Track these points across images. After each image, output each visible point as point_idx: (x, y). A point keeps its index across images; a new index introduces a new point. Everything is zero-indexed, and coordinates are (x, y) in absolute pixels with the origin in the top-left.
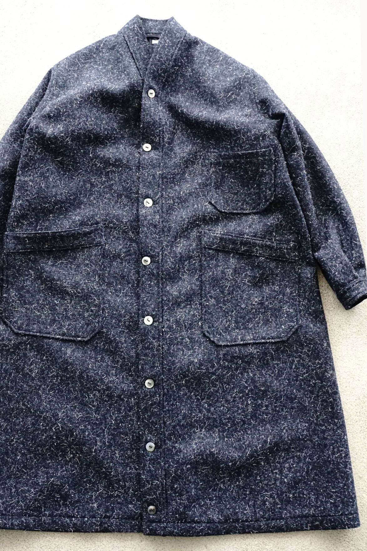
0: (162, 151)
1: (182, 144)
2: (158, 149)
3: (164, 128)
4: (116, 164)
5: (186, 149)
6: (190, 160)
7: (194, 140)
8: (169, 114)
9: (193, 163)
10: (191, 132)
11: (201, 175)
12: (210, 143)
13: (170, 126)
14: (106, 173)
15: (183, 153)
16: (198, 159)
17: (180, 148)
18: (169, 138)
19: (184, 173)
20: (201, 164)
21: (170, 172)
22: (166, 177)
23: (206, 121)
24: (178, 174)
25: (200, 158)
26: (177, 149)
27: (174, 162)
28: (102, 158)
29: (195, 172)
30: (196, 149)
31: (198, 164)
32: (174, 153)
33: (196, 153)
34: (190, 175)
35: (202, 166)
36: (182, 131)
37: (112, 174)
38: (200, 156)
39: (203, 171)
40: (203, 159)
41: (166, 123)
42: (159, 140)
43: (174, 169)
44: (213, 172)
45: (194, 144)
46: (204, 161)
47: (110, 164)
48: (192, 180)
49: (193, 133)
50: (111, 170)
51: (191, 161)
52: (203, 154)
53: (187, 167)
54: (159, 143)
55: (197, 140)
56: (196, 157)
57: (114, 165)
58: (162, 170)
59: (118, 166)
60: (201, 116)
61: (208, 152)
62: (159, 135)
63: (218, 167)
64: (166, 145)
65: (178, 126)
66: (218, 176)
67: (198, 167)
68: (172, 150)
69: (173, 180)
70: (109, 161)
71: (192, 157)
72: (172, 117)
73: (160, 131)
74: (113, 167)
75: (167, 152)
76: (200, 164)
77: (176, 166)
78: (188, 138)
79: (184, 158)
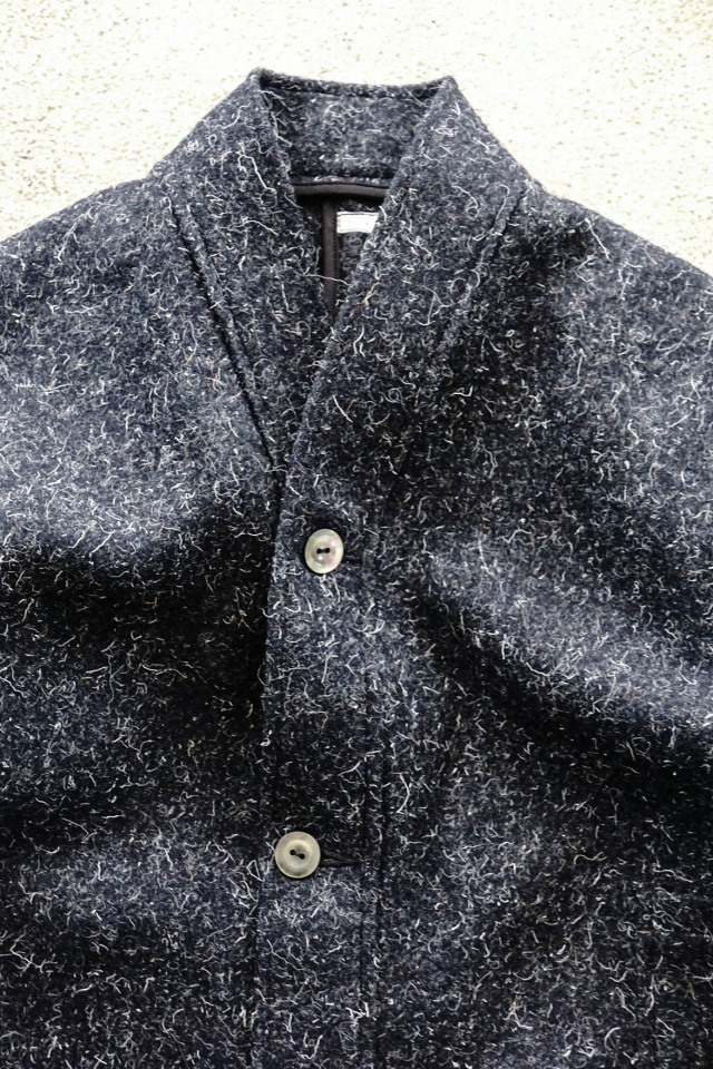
0: (381, 876)
1: (490, 827)
2: (357, 865)
3: (388, 750)
4: (126, 958)
5: (514, 856)
6: (530, 923)
7: (556, 798)
8: (422, 648)
9: (551, 937)
10: (542, 756)
11: (592, 1008)
12: (647, 827)
13: (423, 730)
14: (66, 1009)
15: (498, 882)
16: (578, 910)
17: (477, 854)
18: (419, 799)
19: (501, 998)
20: (595, 938)
21: (421, 1007)
22: (397, 1039)
23: (623, 726)
24: (464, 1014)
25: (591, 904)
26: (462, 861)
27: (446, 944)
28: (45, 925)
29: (560, 992)
30: (569, 857)
31: (579, 938)
32: (449, 886)
33: (566, 876)
34: (534, 1007)
35: (602, 953)
36: (490, 742)
37: (100, 1013)
38: (591, 892)
39: (605, 983)
40: (606, 910)
41: (402, 711)
42: (364, 812)
43: (445, 988)
44: (663, 999)
45: (554, 823)
46: (612, 924)
47: (93, 959)
48: (547, 1042)
49: (550, 761)
50: (95, 990)
51: (540, 928)
52: (604, 880)
53: (517, 963)
54: (364, 829)
55: (571, 800)
56: (566, 903)
57: (111, 963)
58: (380, 996)
59: (135, 968)
60: (598, 694)
61: (631, 873)
62: (364, 790)
63: (694, 971)
64: (404, 839)
65: (467, 715)
66: (690, 1026)
67: (575, 960)
68: (432, 864)
69: (438, 1050)
70: (86, 943)
71: (544, 905)
72: (438, 667)
73: (366, 766)
74: (108, 970)
75: (406, 882)
76: (590, 945)
77: (455, 964)
78: (523, 784)
79: (499, 912)
